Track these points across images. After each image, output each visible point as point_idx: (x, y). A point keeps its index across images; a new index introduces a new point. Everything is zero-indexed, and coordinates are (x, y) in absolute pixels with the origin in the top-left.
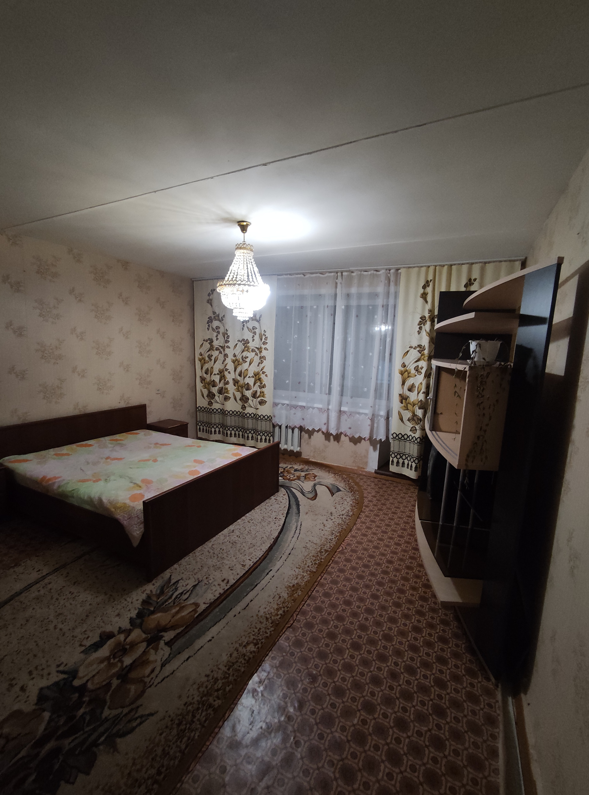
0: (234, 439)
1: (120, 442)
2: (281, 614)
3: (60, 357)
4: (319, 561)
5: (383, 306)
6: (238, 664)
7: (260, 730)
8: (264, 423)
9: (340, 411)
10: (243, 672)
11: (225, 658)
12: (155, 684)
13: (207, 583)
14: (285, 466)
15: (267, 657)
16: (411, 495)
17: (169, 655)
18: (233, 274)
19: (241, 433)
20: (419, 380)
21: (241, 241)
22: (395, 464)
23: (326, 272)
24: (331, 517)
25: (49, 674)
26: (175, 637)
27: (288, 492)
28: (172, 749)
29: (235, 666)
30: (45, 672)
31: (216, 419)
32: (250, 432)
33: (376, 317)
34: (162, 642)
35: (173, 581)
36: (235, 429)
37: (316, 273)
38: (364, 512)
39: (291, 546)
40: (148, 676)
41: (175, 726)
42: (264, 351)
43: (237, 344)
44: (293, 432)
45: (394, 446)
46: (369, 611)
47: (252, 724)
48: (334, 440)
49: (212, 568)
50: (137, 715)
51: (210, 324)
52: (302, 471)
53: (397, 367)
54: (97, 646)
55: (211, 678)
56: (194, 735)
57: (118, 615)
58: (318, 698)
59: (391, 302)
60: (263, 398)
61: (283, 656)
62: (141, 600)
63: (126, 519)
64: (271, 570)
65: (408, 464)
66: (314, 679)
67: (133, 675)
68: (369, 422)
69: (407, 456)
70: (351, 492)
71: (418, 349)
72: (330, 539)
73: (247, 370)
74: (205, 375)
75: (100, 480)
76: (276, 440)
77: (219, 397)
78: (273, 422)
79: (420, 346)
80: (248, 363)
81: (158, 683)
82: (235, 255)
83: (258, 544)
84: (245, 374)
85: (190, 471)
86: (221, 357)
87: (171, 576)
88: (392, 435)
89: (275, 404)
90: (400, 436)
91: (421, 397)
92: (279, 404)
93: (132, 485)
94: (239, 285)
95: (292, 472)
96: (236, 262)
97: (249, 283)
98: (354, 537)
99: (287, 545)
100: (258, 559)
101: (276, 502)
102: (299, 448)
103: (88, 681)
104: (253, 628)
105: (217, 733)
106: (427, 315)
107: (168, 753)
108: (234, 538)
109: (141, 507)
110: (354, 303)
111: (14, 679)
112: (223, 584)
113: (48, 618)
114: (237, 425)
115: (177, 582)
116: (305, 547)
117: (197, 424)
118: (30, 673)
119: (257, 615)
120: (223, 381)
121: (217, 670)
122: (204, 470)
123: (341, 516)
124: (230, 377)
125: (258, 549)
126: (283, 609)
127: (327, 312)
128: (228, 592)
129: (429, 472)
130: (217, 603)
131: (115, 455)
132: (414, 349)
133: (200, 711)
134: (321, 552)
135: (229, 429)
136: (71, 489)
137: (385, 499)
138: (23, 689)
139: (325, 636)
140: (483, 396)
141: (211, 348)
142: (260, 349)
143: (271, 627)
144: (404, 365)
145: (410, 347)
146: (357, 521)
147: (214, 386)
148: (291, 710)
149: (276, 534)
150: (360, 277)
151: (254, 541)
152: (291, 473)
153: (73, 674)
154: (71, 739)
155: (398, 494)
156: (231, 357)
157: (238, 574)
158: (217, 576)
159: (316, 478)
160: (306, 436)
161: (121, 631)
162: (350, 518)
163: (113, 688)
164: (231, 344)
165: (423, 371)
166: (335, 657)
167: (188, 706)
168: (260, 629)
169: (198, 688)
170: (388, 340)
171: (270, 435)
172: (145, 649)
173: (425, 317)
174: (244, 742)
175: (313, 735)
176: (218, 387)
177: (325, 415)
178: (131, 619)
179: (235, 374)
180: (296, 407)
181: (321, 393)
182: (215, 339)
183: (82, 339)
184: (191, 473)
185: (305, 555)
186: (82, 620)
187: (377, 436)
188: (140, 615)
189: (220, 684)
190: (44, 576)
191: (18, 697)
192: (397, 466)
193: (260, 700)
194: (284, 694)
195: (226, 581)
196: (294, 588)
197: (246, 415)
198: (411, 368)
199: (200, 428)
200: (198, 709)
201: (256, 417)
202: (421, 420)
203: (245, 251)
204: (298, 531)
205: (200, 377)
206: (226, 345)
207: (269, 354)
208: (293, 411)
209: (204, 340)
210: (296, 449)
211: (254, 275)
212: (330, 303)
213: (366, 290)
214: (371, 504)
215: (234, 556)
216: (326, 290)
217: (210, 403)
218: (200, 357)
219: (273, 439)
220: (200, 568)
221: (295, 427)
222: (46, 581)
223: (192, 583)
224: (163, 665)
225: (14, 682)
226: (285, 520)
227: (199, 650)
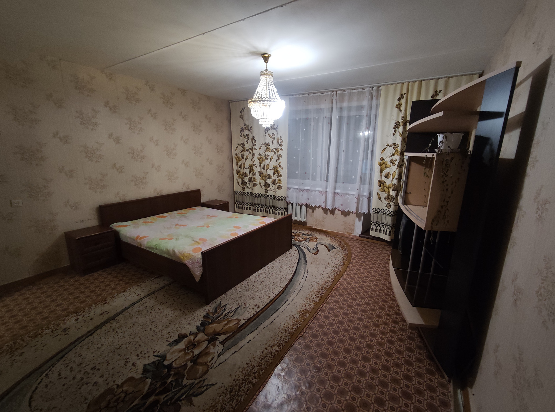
0: (260, 213)
1: (185, 214)
2: (295, 328)
3: (143, 157)
4: (321, 295)
5: (367, 116)
6: (268, 358)
7: (283, 399)
8: (280, 201)
9: (335, 193)
10: (271, 363)
11: (259, 353)
12: (214, 367)
13: (245, 307)
14: (295, 231)
15: (287, 354)
16: (385, 252)
17: (223, 350)
18: (259, 94)
19: (265, 209)
20: (394, 169)
21: (264, 69)
22: (374, 230)
23: (325, 92)
24: (328, 266)
25: (149, 357)
26: (226, 339)
27: (298, 248)
28: (227, 406)
29: (266, 359)
30: (147, 356)
31: (248, 199)
32: (271, 208)
33: (361, 124)
34: (217, 342)
35: (222, 305)
36: (261, 206)
37: (318, 93)
38: (352, 263)
39: (301, 285)
40: (210, 362)
41: (228, 392)
42: (280, 151)
43: (261, 147)
44: (301, 208)
45: (374, 218)
46: (356, 328)
47: (278, 395)
48: (330, 214)
49: (248, 298)
50: (204, 384)
51: (242, 132)
52: (308, 235)
53: (377, 160)
54: (177, 342)
55: (250, 365)
56: (241, 398)
57: (189, 324)
58: (322, 382)
59: (373, 112)
60: (280, 184)
61: (297, 354)
62: (202, 316)
63: (191, 264)
64: (288, 300)
65: (384, 231)
66: (319, 370)
67: (200, 360)
68: (356, 200)
69: (383, 225)
70: (343, 249)
71: (393, 146)
72: (328, 281)
73: (268, 164)
74: (239, 169)
75: (172, 239)
76: (289, 213)
77: (249, 184)
78: (287, 201)
79: (394, 144)
80: (269, 160)
81: (217, 366)
82: (260, 80)
83: (279, 283)
84: (267, 168)
85: (231, 233)
86: (250, 156)
87: (221, 301)
88: (373, 209)
89: (289, 189)
90: (378, 210)
91: (395, 182)
92: (291, 188)
93: (193, 242)
94: (264, 101)
95: (301, 235)
96: (261, 85)
97: (270, 99)
98: (345, 279)
99: (298, 284)
100: (279, 292)
101: (290, 256)
102: (305, 219)
103: (173, 362)
104: (276, 336)
105: (255, 399)
106: (401, 121)
107: (225, 408)
108: (262, 278)
109: (200, 256)
110: (345, 114)
111: (128, 358)
112: (256, 308)
113: (146, 324)
114: (262, 203)
115: (225, 305)
116: (311, 286)
117: (235, 203)
118: (138, 355)
119: (279, 328)
120: (252, 173)
121: (254, 360)
122: (241, 233)
123: (336, 266)
124: (257, 170)
125: (279, 286)
126: (296, 325)
127: (326, 122)
128: (259, 313)
129: (400, 236)
130: (252, 320)
131: (180, 223)
132: (390, 146)
133: (244, 385)
134: (322, 289)
135: (256, 206)
136: (155, 244)
137: (367, 255)
138: (133, 364)
139: (325, 343)
140: (446, 176)
141: (244, 150)
142: (277, 150)
143: (289, 336)
144: (382, 159)
145: (387, 146)
146: (347, 269)
147: (246, 176)
148: (304, 388)
149: (291, 277)
150: (350, 95)
151: (275, 281)
152: (299, 236)
153: (164, 357)
154: (165, 395)
155: (376, 251)
156: (257, 155)
157: (265, 302)
158: (251, 303)
159: (317, 240)
160: (310, 211)
161: (191, 334)
162: (342, 267)
163: (188, 368)
164: (257, 147)
165: (397, 163)
166: (333, 357)
167: (236, 381)
168: (281, 337)
169: (242, 371)
170: (371, 140)
171: (285, 210)
172: (207, 345)
173: (399, 122)
174: (273, 405)
175: (319, 404)
176: (248, 177)
177: (324, 196)
178: (197, 327)
179: (260, 168)
180: (303, 190)
181: (321, 180)
182: (245, 143)
183: (157, 145)
184: (232, 234)
185: (311, 291)
186: (167, 326)
187: (361, 211)
188: (203, 324)
189: (256, 369)
190: (141, 298)
191: (131, 369)
192: (375, 231)
193: (283, 380)
194: (298, 378)
195: (257, 306)
196: (304, 312)
197: (268, 196)
198: (388, 161)
199: (237, 206)
200: (242, 383)
201: (275, 198)
202: (394, 199)
203: (267, 76)
204: (305, 275)
205: (236, 170)
206: (254, 147)
207: (284, 153)
208: (301, 193)
209: (238, 144)
210: (303, 220)
211: (274, 94)
212: (328, 115)
213: (354, 104)
214: (357, 258)
215: (262, 290)
216: (325, 105)
217: (243, 189)
218: (236, 156)
219: (287, 213)
220: (240, 297)
221: (303, 204)
222: (143, 301)
223: (234, 307)
224: (219, 356)
225: (128, 360)
226: (297, 267)
227: (241, 348)
